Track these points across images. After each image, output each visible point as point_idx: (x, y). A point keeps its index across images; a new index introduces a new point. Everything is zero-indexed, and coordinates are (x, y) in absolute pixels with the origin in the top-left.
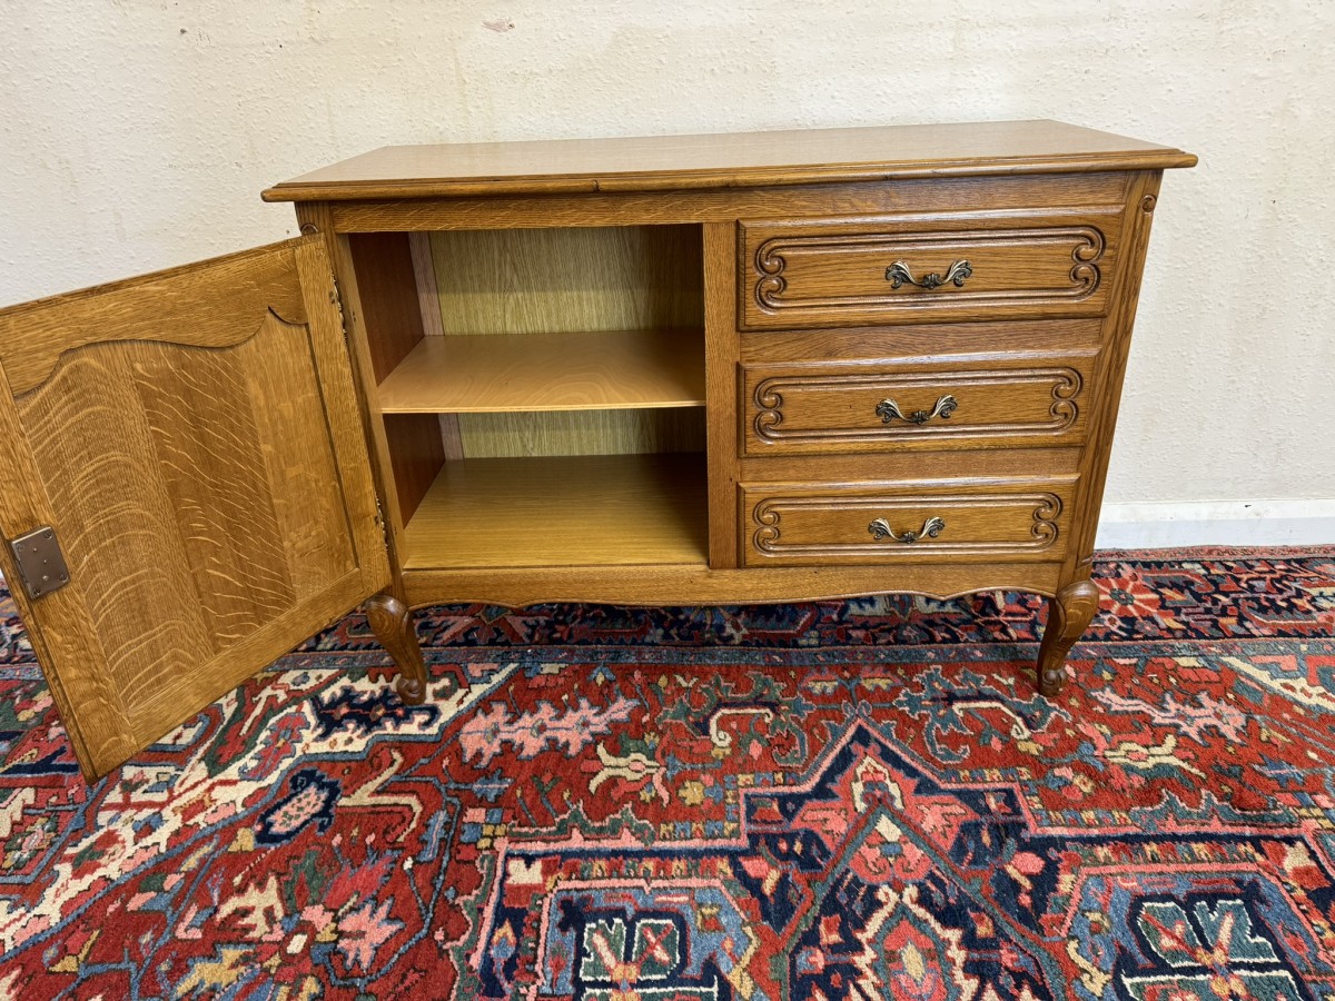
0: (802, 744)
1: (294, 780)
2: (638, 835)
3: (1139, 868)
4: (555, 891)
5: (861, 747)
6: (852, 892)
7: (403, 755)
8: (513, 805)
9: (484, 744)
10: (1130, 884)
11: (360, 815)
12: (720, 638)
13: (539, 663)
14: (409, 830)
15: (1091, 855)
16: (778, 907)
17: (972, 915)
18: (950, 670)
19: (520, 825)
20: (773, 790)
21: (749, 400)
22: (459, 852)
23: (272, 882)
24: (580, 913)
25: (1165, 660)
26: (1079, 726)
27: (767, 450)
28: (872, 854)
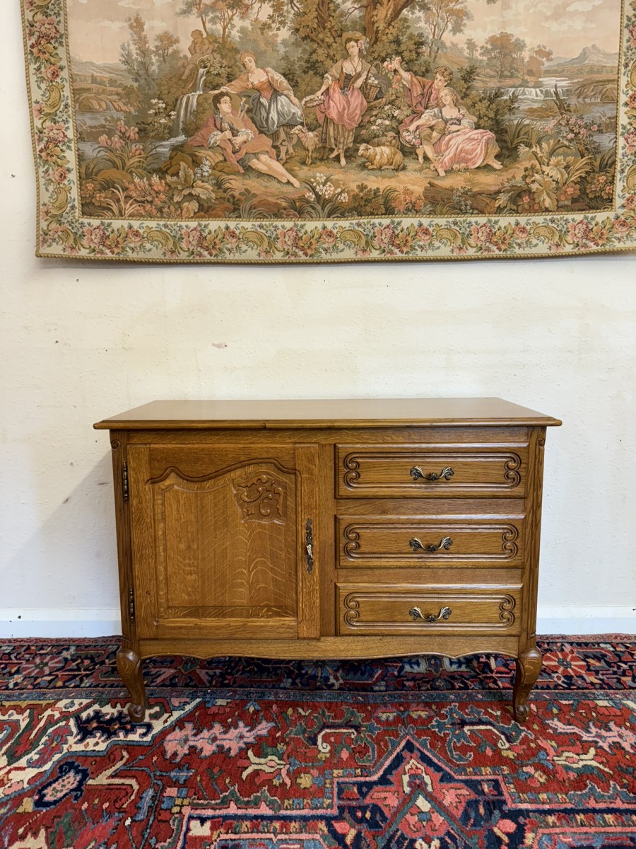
0: (373, 751)
1: (61, 768)
2: (270, 806)
3: (575, 830)
4: (218, 840)
5: (409, 753)
6: (399, 843)
7: (129, 753)
8: (194, 786)
9: (179, 747)
10: (568, 840)
11: (101, 790)
12: (326, 685)
13: (215, 699)
14: (130, 801)
15: (545, 821)
18: (463, 706)
19: (198, 799)
20: (355, 779)
21: (341, 536)
22: (160, 815)
23: (42, 832)
25: (590, 702)
26: (539, 742)
27: (351, 564)
28: (413, 820)
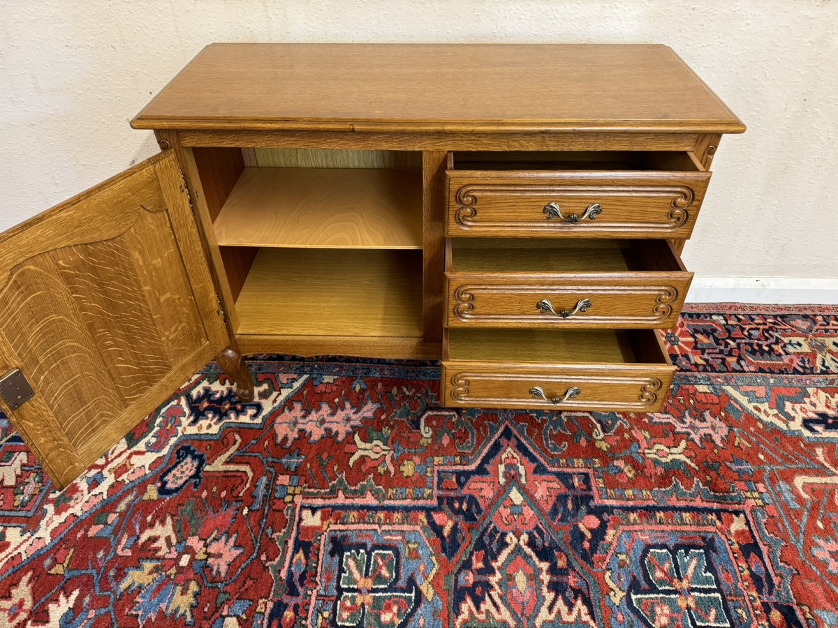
0: (473, 437)
1: (178, 452)
2: (375, 496)
3: (651, 528)
4: (328, 531)
5: (506, 441)
6: (492, 536)
7: (241, 437)
8: (305, 474)
9: (289, 431)
10: (645, 537)
11: (217, 477)
12: (430, 362)
13: (322, 375)
14: (246, 489)
15: (626, 518)
16: (451, 545)
17: (556, 553)
19: (309, 487)
20: (454, 468)
22: (274, 504)
23: (169, 520)
24: (341, 546)
25: (689, 387)
26: (633, 431)
28: (505, 512)
